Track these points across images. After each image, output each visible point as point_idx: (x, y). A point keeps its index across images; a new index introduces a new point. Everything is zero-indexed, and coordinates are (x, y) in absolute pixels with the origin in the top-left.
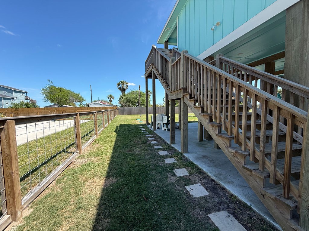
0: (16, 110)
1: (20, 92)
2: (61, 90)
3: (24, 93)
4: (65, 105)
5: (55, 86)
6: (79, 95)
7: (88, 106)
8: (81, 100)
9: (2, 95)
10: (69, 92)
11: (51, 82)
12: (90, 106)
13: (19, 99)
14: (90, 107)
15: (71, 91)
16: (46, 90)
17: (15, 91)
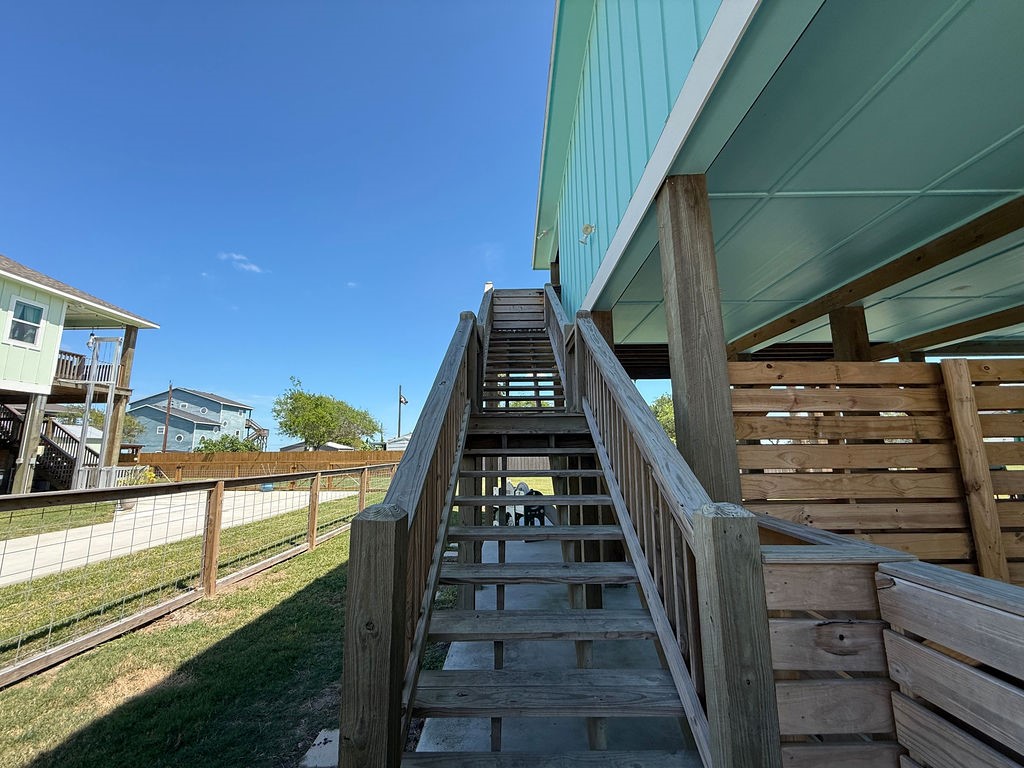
0: (205, 460)
1: (236, 409)
2: (319, 403)
3: (245, 410)
4: (330, 444)
5: (305, 392)
6: (364, 416)
7: (384, 446)
8: (371, 429)
9: (198, 418)
10: (342, 408)
11: (296, 382)
12: (388, 446)
13: (232, 425)
14: (388, 449)
15: (347, 406)
16: (286, 404)
17: (227, 408)
